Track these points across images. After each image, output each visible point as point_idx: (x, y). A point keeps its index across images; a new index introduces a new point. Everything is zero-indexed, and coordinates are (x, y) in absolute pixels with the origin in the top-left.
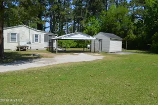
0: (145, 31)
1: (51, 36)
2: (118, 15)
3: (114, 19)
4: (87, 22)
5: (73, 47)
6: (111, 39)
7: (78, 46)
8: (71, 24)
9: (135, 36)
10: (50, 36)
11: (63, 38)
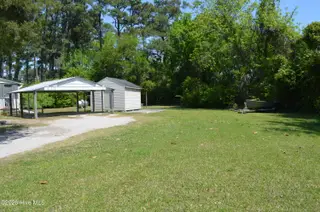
0: (166, 75)
1: (10, 86)
2: (124, 49)
3: (119, 55)
4: (67, 60)
5: (48, 107)
6: (127, 89)
7: (56, 105)
8: (33, 64)
9: (153, 84)
10: (6, 86)
11: (46, 89)
